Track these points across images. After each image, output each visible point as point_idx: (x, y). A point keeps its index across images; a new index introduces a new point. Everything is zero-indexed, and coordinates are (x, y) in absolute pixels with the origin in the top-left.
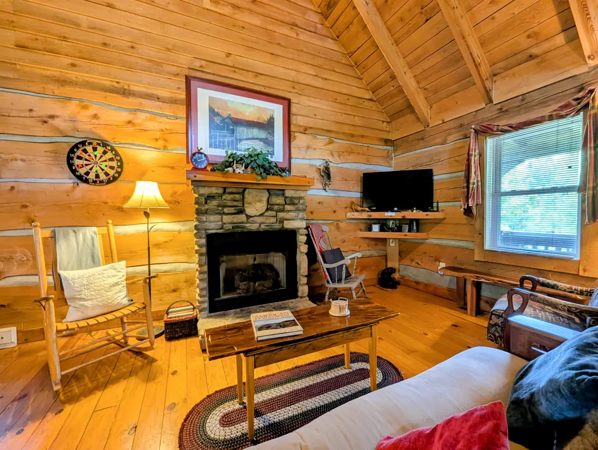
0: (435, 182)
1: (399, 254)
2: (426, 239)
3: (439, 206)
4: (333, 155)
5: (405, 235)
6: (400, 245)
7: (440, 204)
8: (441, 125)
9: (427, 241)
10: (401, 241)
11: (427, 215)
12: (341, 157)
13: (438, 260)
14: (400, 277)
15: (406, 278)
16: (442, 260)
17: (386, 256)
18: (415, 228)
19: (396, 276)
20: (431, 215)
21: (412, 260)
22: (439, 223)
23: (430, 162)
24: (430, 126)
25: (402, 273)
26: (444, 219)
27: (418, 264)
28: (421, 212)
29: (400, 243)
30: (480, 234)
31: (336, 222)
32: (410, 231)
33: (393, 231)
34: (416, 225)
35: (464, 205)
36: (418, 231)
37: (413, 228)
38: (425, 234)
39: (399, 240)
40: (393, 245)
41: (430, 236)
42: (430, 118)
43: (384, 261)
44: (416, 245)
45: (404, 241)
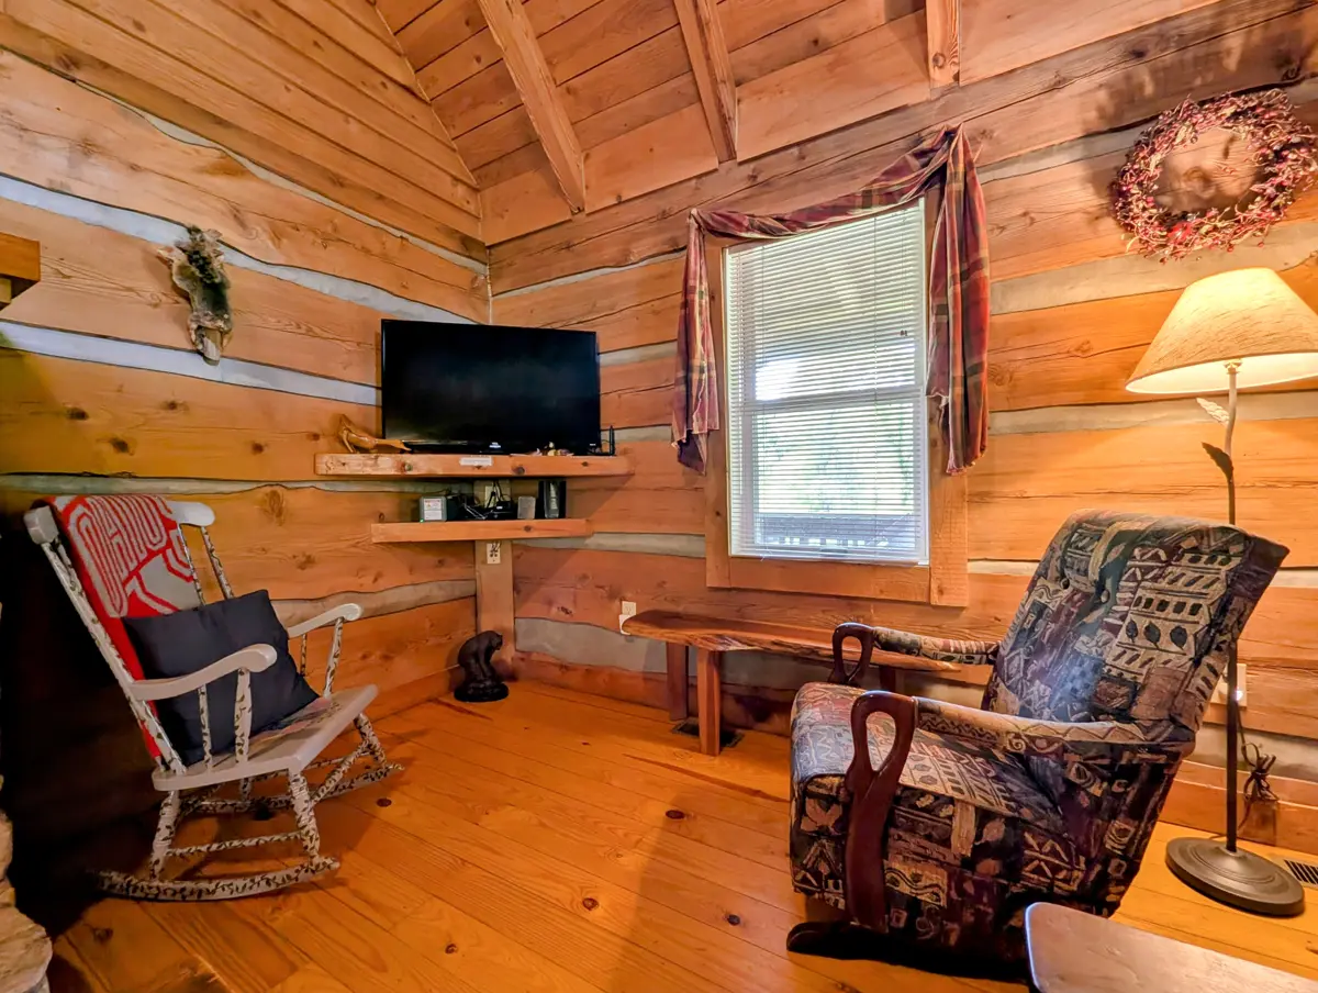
0: (602, 372)
1: (514, 589)
2: (584, 537)
3: (616, 438)
4: (242, 224)
5: (528, 529)
6: (516, 559)
7: (618, 435)
8: (614, 211)
9: (588, 541)
10: (518, 548)
11: (585, 464)
12: (285, 241)
13: (616, 595)
14: (520, 655)
15: (534, 657)
16: (629, 595)
17: (475, 596)
18: (554, 506)
19: (507, 655)
20: (595, 464)
21: (550, 603)
22: (616, 489)
23: (590, 312)
24: (587, 211)
25: (523, 644)
26: (629, 475)
27: (567, 612)
28: (570, 455)
29: (518, 552)
30: (718, 514)
31: (268, 489)
32: (540, 514)
33: (491, 518)
34: (555, 494)
35: (681, 432)
36: (562, 514)
37: (548, 507)
38: (583, 521)
39: (514, 544)
40: (496, 560)
41: (597, 528)
42: (587, 187)
43: (469, 613)
44: (560, 554)
45: (527, 549)
